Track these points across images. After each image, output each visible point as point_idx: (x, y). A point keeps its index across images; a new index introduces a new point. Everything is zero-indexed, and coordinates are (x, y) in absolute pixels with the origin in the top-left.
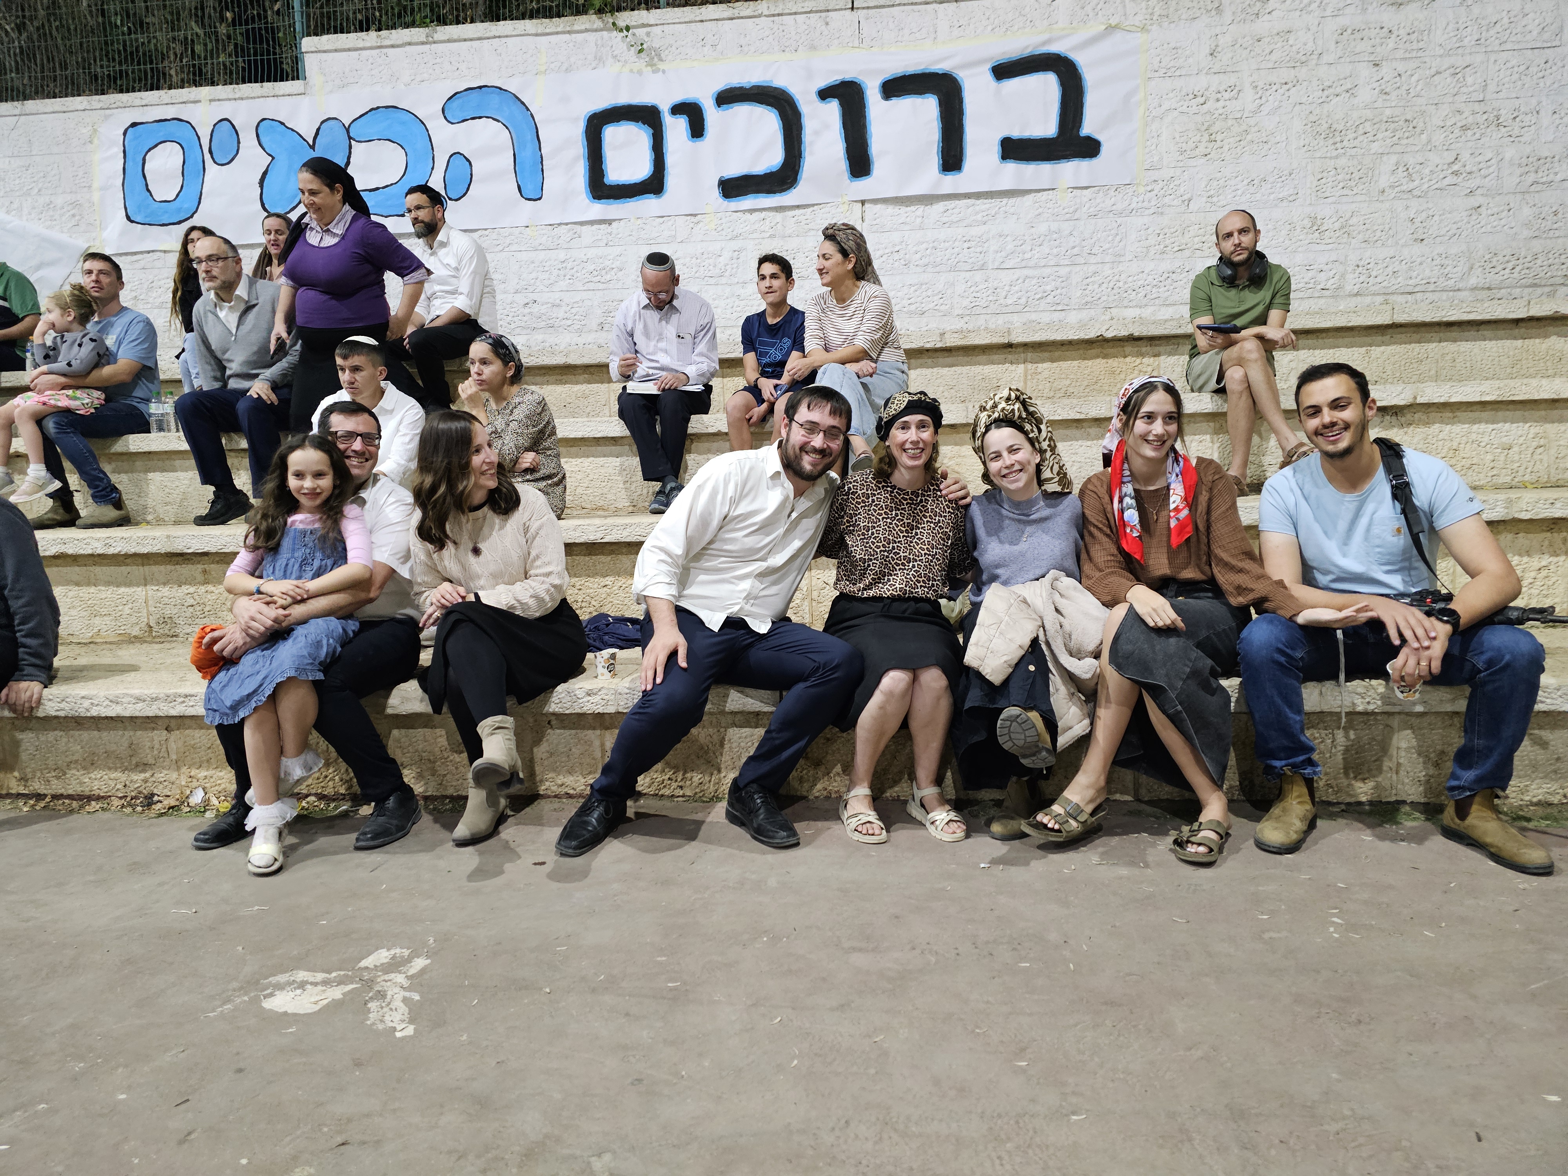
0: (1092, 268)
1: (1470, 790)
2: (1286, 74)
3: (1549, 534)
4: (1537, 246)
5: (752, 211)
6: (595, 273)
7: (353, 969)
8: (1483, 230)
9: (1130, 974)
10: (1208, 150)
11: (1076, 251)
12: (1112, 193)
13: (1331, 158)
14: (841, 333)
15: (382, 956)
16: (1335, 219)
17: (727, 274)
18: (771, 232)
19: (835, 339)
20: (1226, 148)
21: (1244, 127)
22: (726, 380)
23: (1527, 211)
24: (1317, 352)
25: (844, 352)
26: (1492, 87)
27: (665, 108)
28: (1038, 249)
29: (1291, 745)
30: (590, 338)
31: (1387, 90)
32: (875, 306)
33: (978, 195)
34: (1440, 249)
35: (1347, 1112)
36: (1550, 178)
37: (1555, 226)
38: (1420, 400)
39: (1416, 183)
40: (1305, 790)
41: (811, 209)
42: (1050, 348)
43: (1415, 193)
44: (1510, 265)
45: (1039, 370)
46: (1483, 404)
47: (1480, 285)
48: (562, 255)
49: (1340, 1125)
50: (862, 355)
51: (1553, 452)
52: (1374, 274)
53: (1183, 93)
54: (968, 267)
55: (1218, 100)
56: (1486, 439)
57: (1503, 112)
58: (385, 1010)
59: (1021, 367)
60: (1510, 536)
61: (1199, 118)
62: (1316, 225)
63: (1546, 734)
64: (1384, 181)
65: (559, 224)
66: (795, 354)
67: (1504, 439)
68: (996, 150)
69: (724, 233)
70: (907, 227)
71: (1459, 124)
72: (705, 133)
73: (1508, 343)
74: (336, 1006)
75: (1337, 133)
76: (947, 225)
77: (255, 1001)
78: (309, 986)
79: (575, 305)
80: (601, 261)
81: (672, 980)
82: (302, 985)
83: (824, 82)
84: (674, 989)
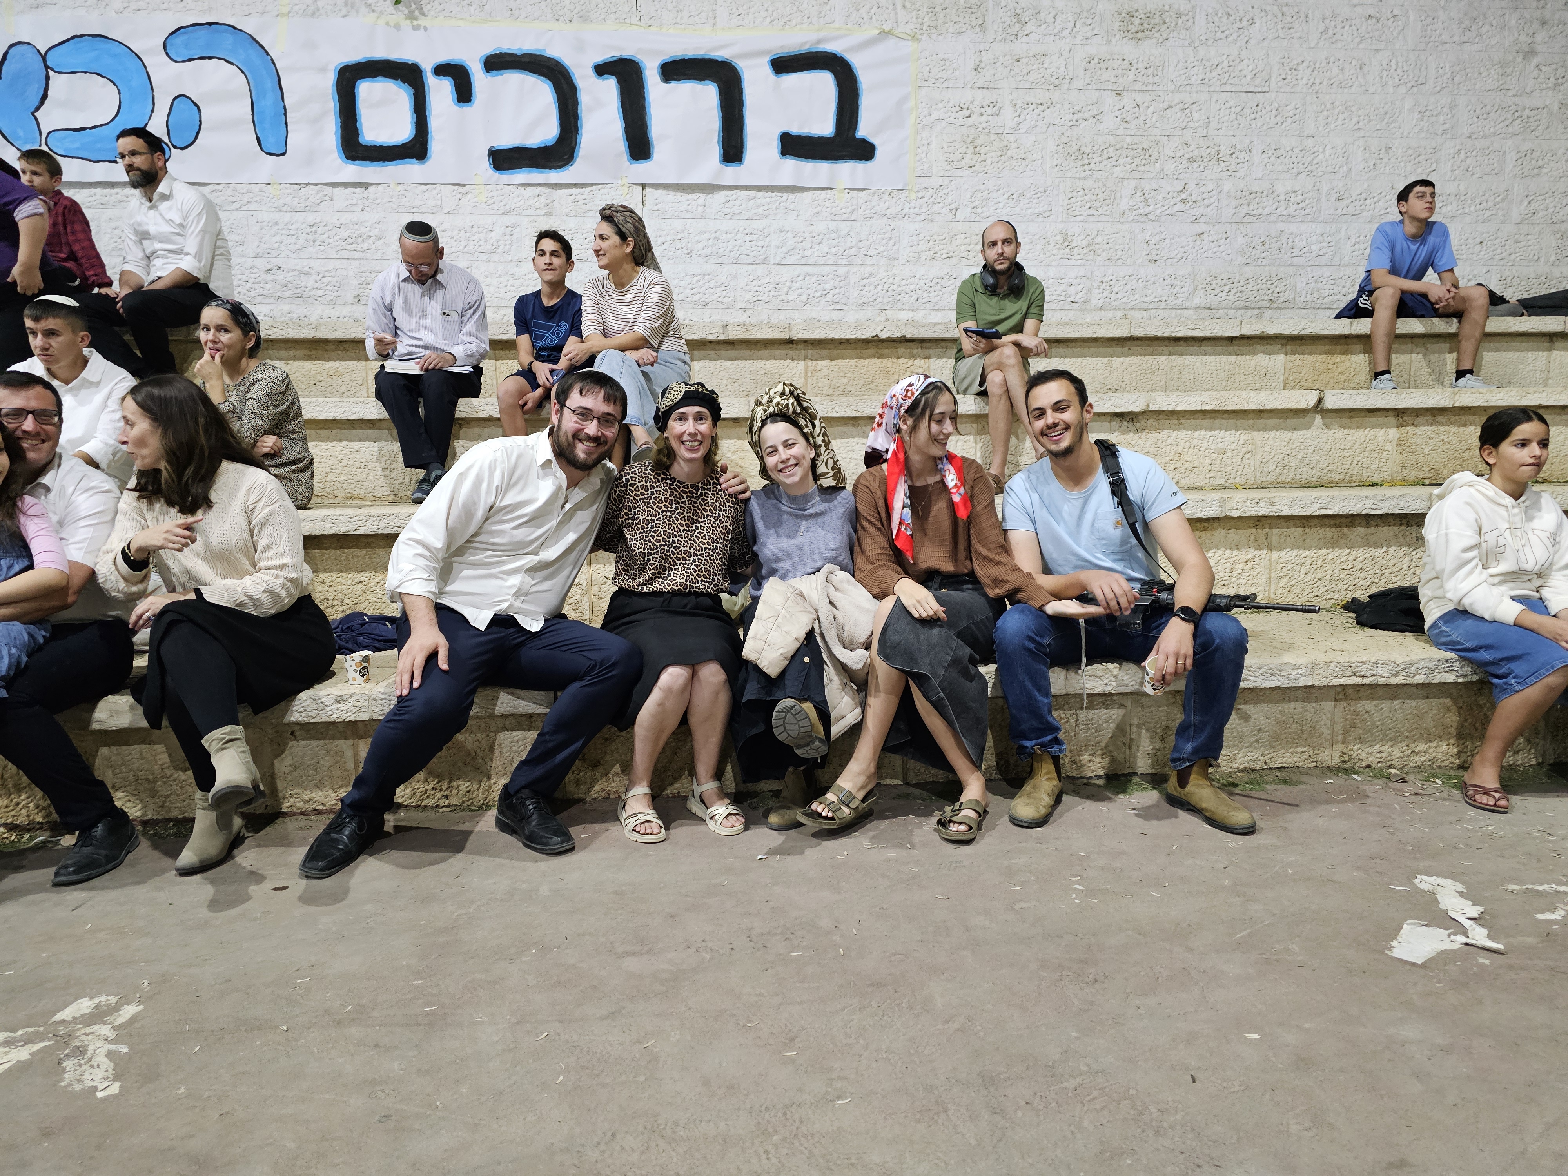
0: (869, 270)
1: (1189, 761)
2: (1041, 96)
3: (1254, 530)
4: (1247, 272)
5: (525, 186)
6: (350, 240)
7: (46, 1023)
8: (1206, 255)
9: (895, 954)
10: (973, 162)
11: (853, 251)
12: (886, 197)
13: (1079, 179)
14: (620, 319)
15: (84, 1006)
16: (1083, 237)
17: (502, 251)
18: (549, 211)
19: (614, 324)
20: (989, 161)
21: (1005, 143)
22: (498, 363)
23: (1240, 240)
24: (1067, 360)
25: (624, 338)
27: (427, 68)
28: (817, 247)
30: (345, 311)
31: (1128, 119)
32: (654, 293)
33: (759, 189)
34: (1170, 270)
35: (1084, 1068)
36: (1259, 212)
37: (1264, 255)
38: (1152, 408)
39: (1151, 208)
41: (592, 190)
42: (829, 346)
43: (1151, 216)
44: (1227, 289)
45: (819, 368)
46: (1203, 413)
47: (1203, 305)
48: (310, 218)
49: (1077, 1081)
50: (642, 343)
51: (1258, 457)
52: (1115, 290)
53: (951, 105)
54: (750, 261)
55: (982, 115)
56: (1205, 445)
57: (1222, 148)
58: (84, 1067)
59: (802, 363)
60: (1223, 532)
61: (964, 131)
62: (1067, 241)
63: (1249, 709)
64: (1124, 205)
65: (307, 184)
66: (572, 339)
67: (1220, 445)
68: (775, 145)
69: (495, 207)
70: (688, 215)
71: (1187, 156)
72: (473, 98)
73: (1224, 358)
74: (22, 1067)
75: (1085, 156)
76: (728, 216)
79: (327, 274)
80: (356, 227)
81: (428, 1004)
83: (601, 57)
84: (428, 1014)
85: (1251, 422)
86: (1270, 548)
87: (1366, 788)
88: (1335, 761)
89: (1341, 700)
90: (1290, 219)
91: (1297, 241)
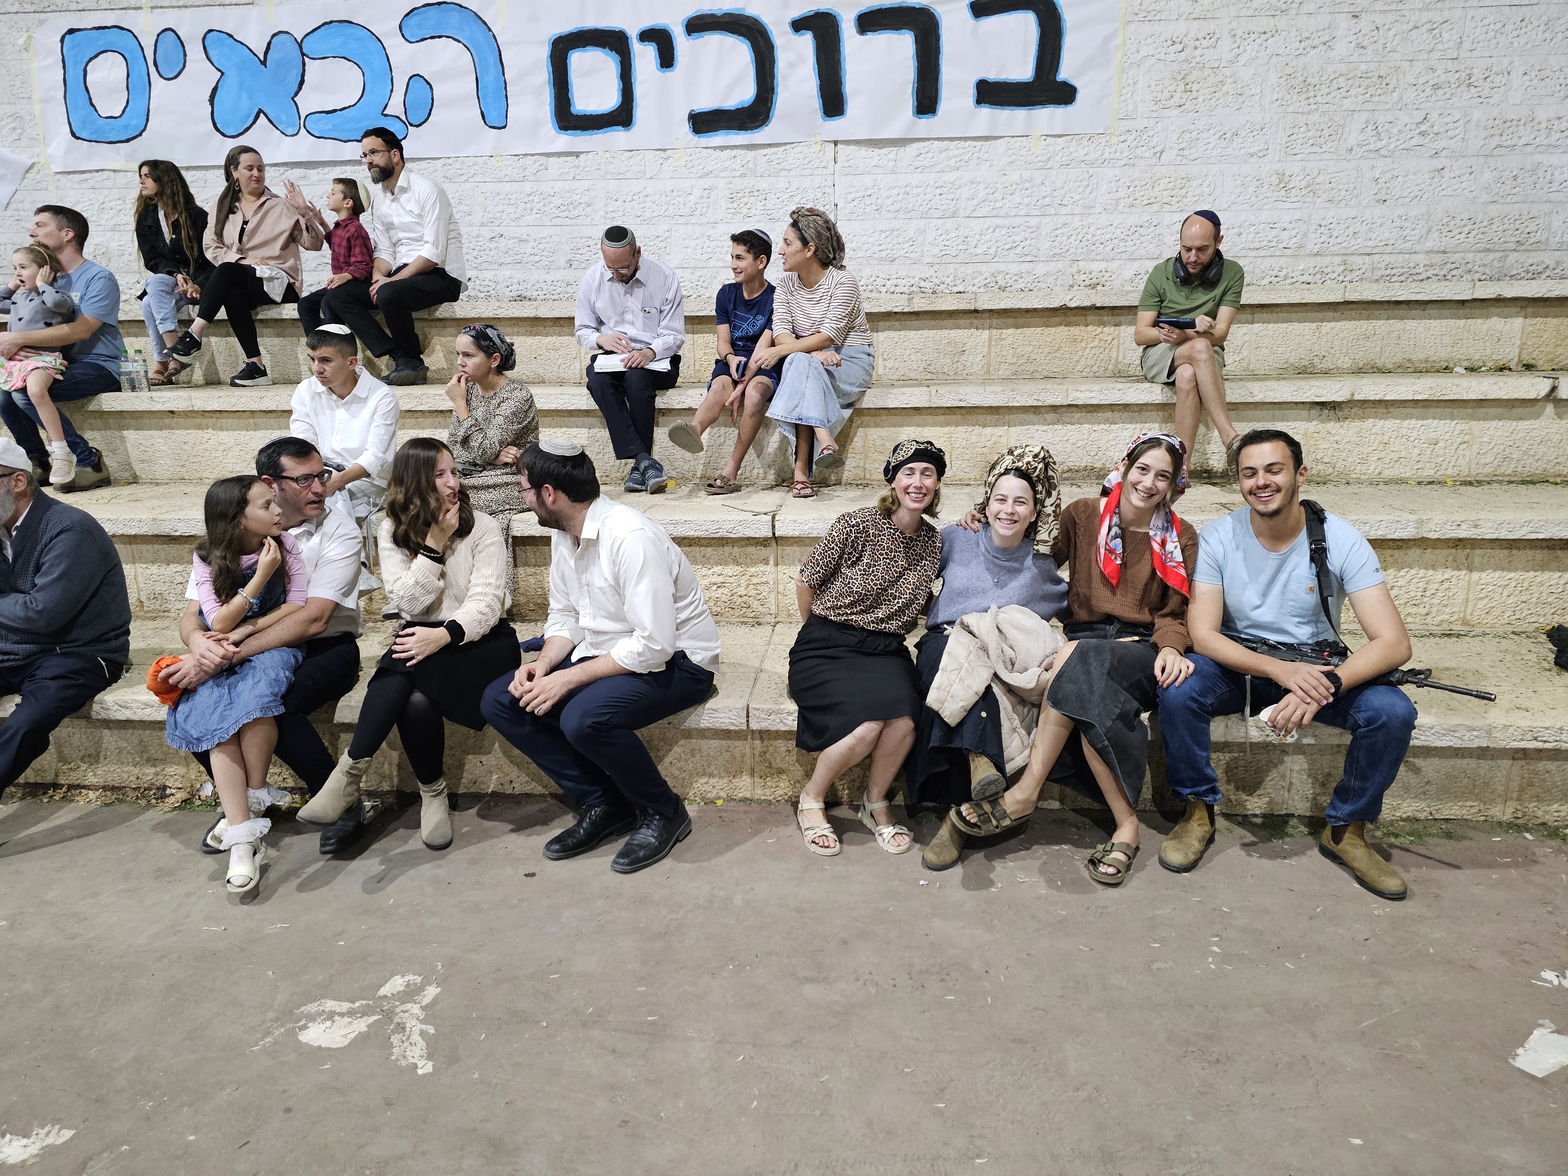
0: (1062, 220)
2: (1265, 23)
3: (1454, 551)
4: (1493, 210)
5: (723, 148)
6: (562, 208)
7: (374, 997)
8: (1444, 193)
9: (1037, 1009)
10: (1184, 100)
11: (1047, 201)
12: (1085, 142)
13: (1303, 113)
14: (809, 318)
15: (398, 983)
16: (1301, 177)
17: (697, 213)
18: (742, 171)
19: (803, 323)
20: (1201, 99)
21: (1220, 78)
22: (696, 336)
23: (1488, 175)
24: (1271, 326)
26: (1467, 45)
27: (633, 34)
28: (1009, 198)
30: (559, 275)
31: (1364, 44)
32: (840, 293)
33: (952, 139)
34: (1401, 211)
36: (1513, 143)
37: (1514, 191)
38: (1357, 397)
39: (1384, 143)
41: (783, 148)
42: (1015, 315)
43: (1382, 152)
44: (1466, 230)
45: (1004, 336)
46: (1416, 402)
47: (1436, 249)
48: (528, 187)
50: (829, 344)
51: (1475, 448)
52: (1335, 234)
53: (1162, 39)
54: (940, 215)
55: (1196, 48)
56: (1415, 434)
57: (1475, 71)
58: (406, 1044)
59: (986, 332)
60: (1419, 552)
61: (1176, 66)
62: (1283, 182)
63: (1419, 762)
64: (1353, 139)
65: (525, 155)
67: (1432, 435)
68: (971, 94)
69: (694, 170)
70: (879, 171)
71: (1431, 83)
72: (675, 63)
73: (1452, 322)
74: (362, 1040)
75: (1311, 88)
76: (920, 170)
77: (292, 1034)
78: (337, 1018)
79: (543, 241)
80: (568, 195)
81: (651, 1014)
82: (331, 1016)
83: (798, 12)
84: (653, 1023)
85: (1470, 411)
86: (1470, 569)
87: (1536, 850)
88: (1507, 817)
89: (1520, 759)
90: (1551, 150)
91: (1557, 173)
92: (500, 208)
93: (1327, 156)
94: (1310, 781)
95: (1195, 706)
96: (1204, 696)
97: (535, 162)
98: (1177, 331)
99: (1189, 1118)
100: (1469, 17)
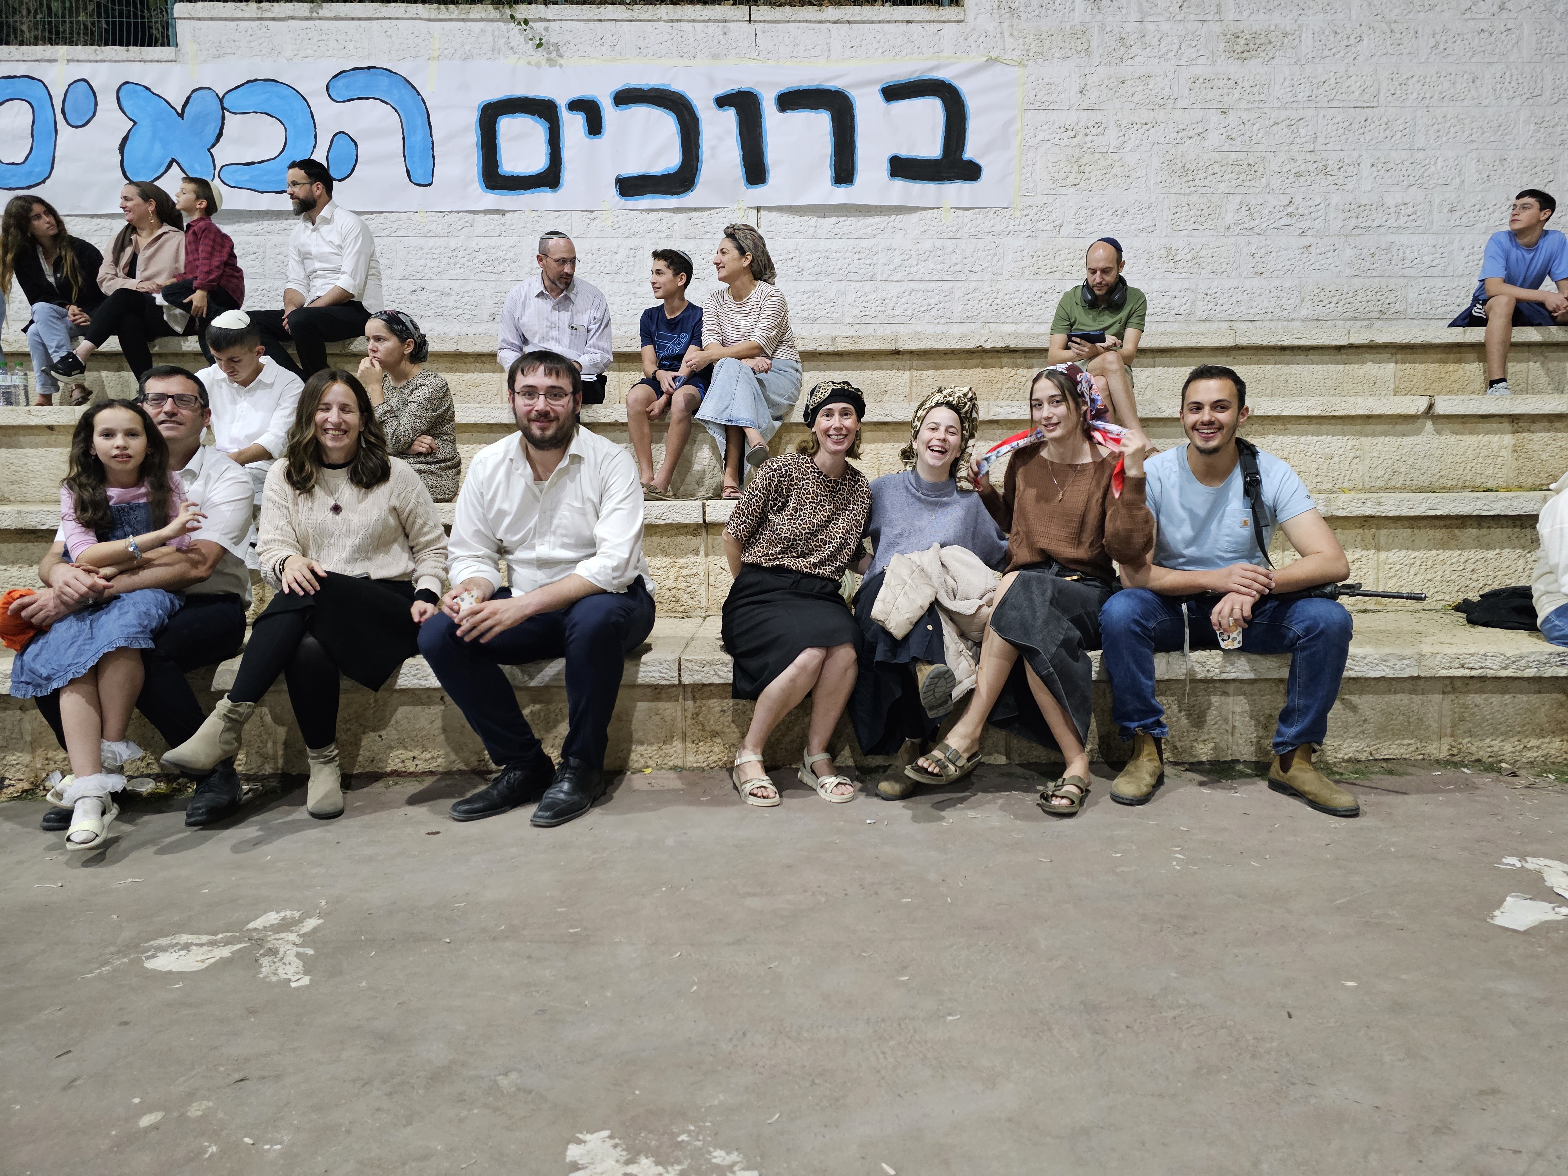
0: (973, 285)
1: (1292, 745)
2: (1146, 115)
3: (1361, 530)
4: (1357, 283)
5: (651, 210)
6: (487, 263)
7: (241, 930)
8: (1313, 267)
9: (1000, 904)
10: (1078, 180)
11: (958, 268)
12: (991, 215)
13: (1184, 195)
15: (273, 918)
16: (1187, 251)
17: (623, 271)
18: (668, 232)
19: (732, 334)
20: (1093, 180)
21: (1110, 162)
22: (622, 374)
23: (1349, 252)
24: (1171, 369)
25: (743, 346)
26: (1321, 140)
27: (562, 104)
28: (923, 264)
29: (1144, 708)
30: (481, 328)
31: (1233, 136)
32: (770, 304)
33: (868, 209)
34: (1276, 283)
35: (1181, 1002)
36: (1368, 224)
37: (1373, 267)
39: (1257, 222)
40: (1154, 749)
41: (708, 212)
42: (934, 357)
43: (1256, 230)
44: (1335, 300)
45: (924, 377)
46: (1309, 418)
47: (1310, 316)
48: (453, 243)
49: (1176, 1012)
50: (758, 351)
51: (1367, 462)
52: (1220, 302)
53: (1056, 126)
54: (859, 278)
55: (1086, 135)
56: (1312, 450)
57: (1330, 162)
58: (278, 964)
59: (907, 373)
61: (1069, 151)
62: (1171, 255)
63: (1355, 699)
64: (1229, 219)
65: (450, 212)
66: (692, 347)
67: (1327, 450)
68: (885, 168)
69: (621, 231)
70: (801, 236)
71: (1293, 171)
72: (603, 131)
73: (1332, 367)
74: (224, 963)
75: (1190, 173)
76: (838, 237)
77: (138, 962)
78: (194, 948)
79: (466, 295)
80: (494, 251)
81: (572, 927)
82: (187, 947)
83: (722, 90)
84: (572, 934)
85: (1359, 427)
86: (1378, 549)
87: (1475, 780)
88: (1444, 754)
89: (1449, 693)
90: (1400, 231)
91: (1408, 252)
92: (422, 262)
93: (1208, 233)
94: (1253, 723)
95: (1138, 629)
96: (1146, 620)
97: (460, 219)
98: (1089, 345)
99: (1173, 975)
100: (1321, 115)
